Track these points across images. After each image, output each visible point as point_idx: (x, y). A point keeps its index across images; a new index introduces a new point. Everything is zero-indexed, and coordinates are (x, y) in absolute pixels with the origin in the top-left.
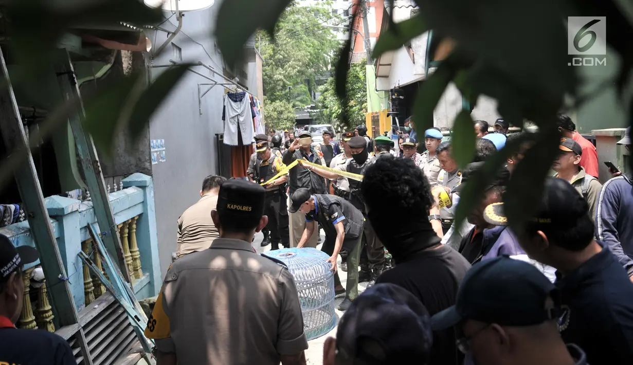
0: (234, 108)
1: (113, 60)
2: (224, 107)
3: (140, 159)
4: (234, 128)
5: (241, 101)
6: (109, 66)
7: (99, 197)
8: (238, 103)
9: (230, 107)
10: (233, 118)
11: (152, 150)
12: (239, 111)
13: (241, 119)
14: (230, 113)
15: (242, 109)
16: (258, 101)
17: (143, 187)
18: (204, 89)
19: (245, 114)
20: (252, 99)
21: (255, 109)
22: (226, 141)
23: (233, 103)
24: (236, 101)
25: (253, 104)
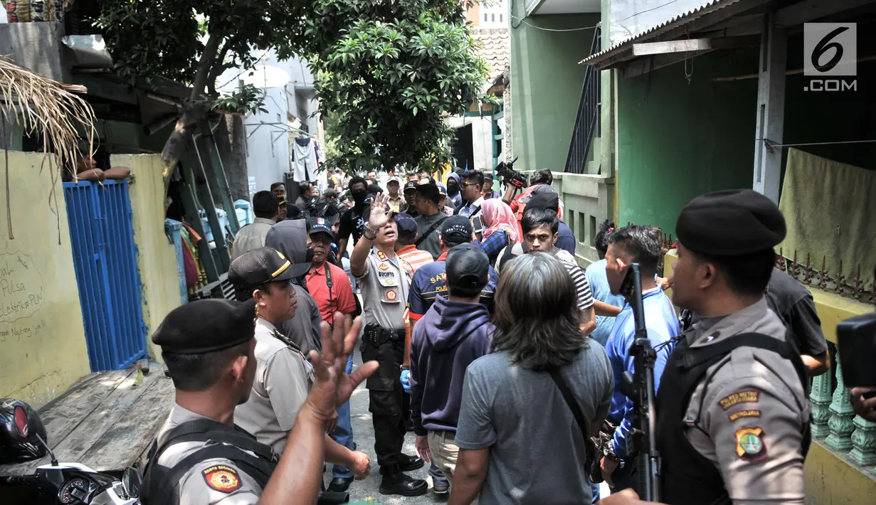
0: (301, 152)
1: (220, 119)
2: (293, 150)
3: (241, 191)
4: (302, 169)
5: (306, 145)
6: (218, 124)
7: (230, 211)
8: (305, 147)
9: (297, 150)
10: (301, 160)
11: (249, 184)
12: (306, 154)
13: (307, 161)
14: (298, 156)
15: (308, 152)
16: (320, 144)
17: (246, 209)
18: (276, 135)
19: (310, 157)
20: (315, 143)
21: (318, 151)
22: (296, 179)
23: (300, 147)
24: (302, 146)
25: (316, 148)
